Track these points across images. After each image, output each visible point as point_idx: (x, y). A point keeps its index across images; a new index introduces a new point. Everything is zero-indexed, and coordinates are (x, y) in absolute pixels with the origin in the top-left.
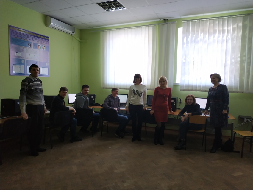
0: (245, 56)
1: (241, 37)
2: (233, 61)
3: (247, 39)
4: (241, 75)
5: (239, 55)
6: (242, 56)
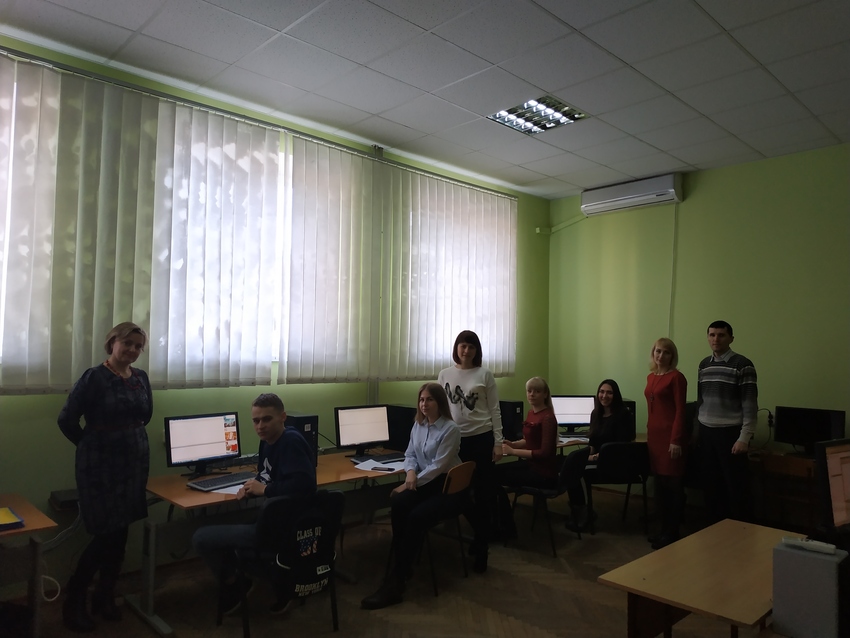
0: (73, 238)
1: (54, 156)
2: (24, 250)
3: (80, 170)
4: (59, 318)
5: (49, 231)
6: (60, 238)
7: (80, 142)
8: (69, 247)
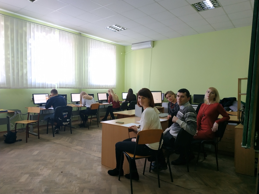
0: (9, 54)
3: (10, 39)
4: (7, 72)
6: (6, 54)
7: (9, 32)
8: (8, 56)
